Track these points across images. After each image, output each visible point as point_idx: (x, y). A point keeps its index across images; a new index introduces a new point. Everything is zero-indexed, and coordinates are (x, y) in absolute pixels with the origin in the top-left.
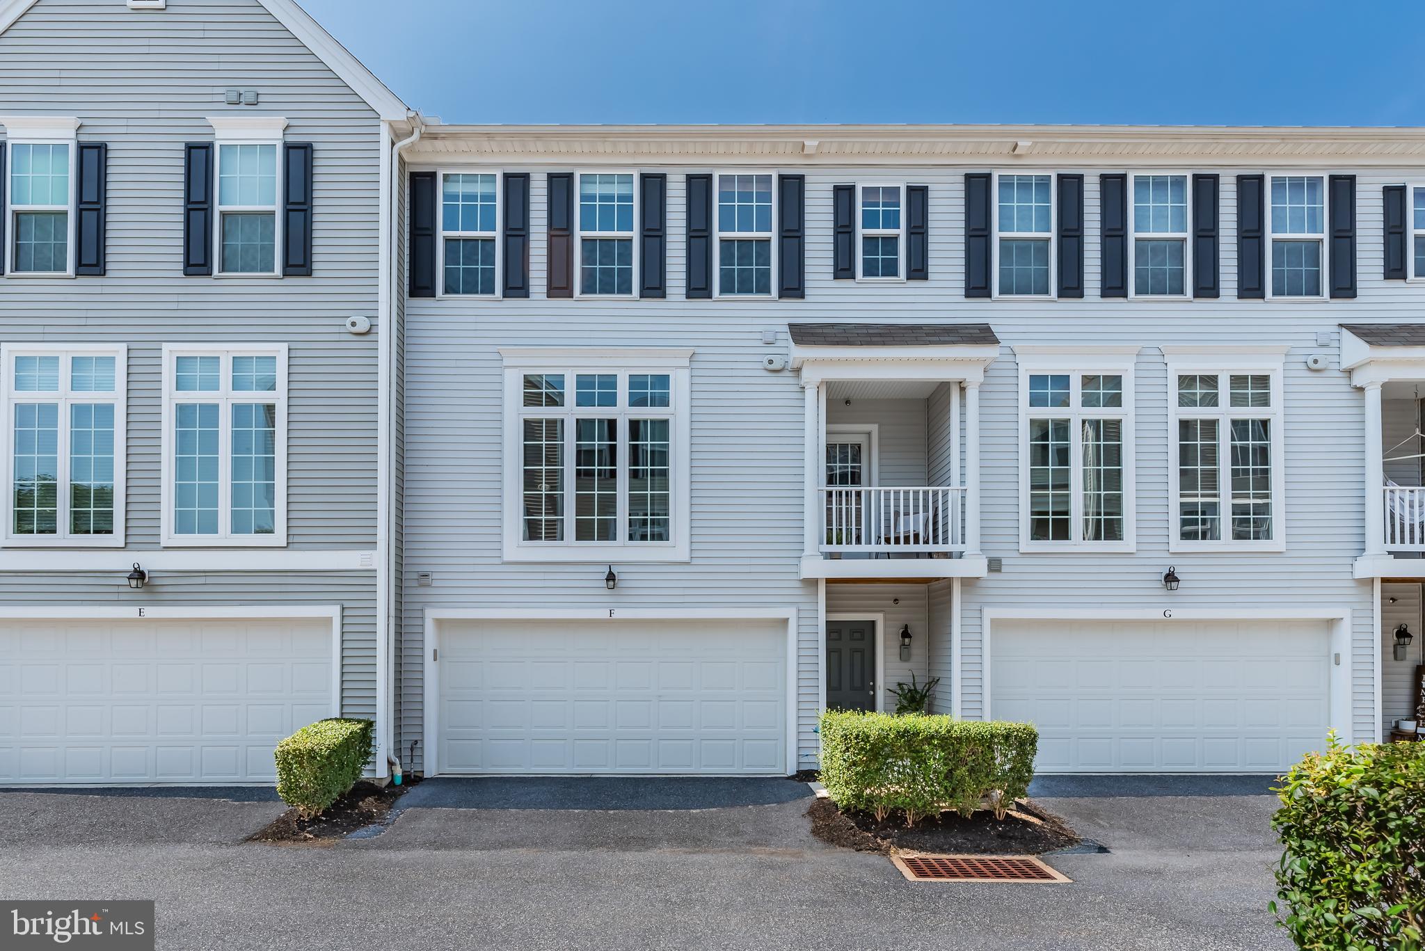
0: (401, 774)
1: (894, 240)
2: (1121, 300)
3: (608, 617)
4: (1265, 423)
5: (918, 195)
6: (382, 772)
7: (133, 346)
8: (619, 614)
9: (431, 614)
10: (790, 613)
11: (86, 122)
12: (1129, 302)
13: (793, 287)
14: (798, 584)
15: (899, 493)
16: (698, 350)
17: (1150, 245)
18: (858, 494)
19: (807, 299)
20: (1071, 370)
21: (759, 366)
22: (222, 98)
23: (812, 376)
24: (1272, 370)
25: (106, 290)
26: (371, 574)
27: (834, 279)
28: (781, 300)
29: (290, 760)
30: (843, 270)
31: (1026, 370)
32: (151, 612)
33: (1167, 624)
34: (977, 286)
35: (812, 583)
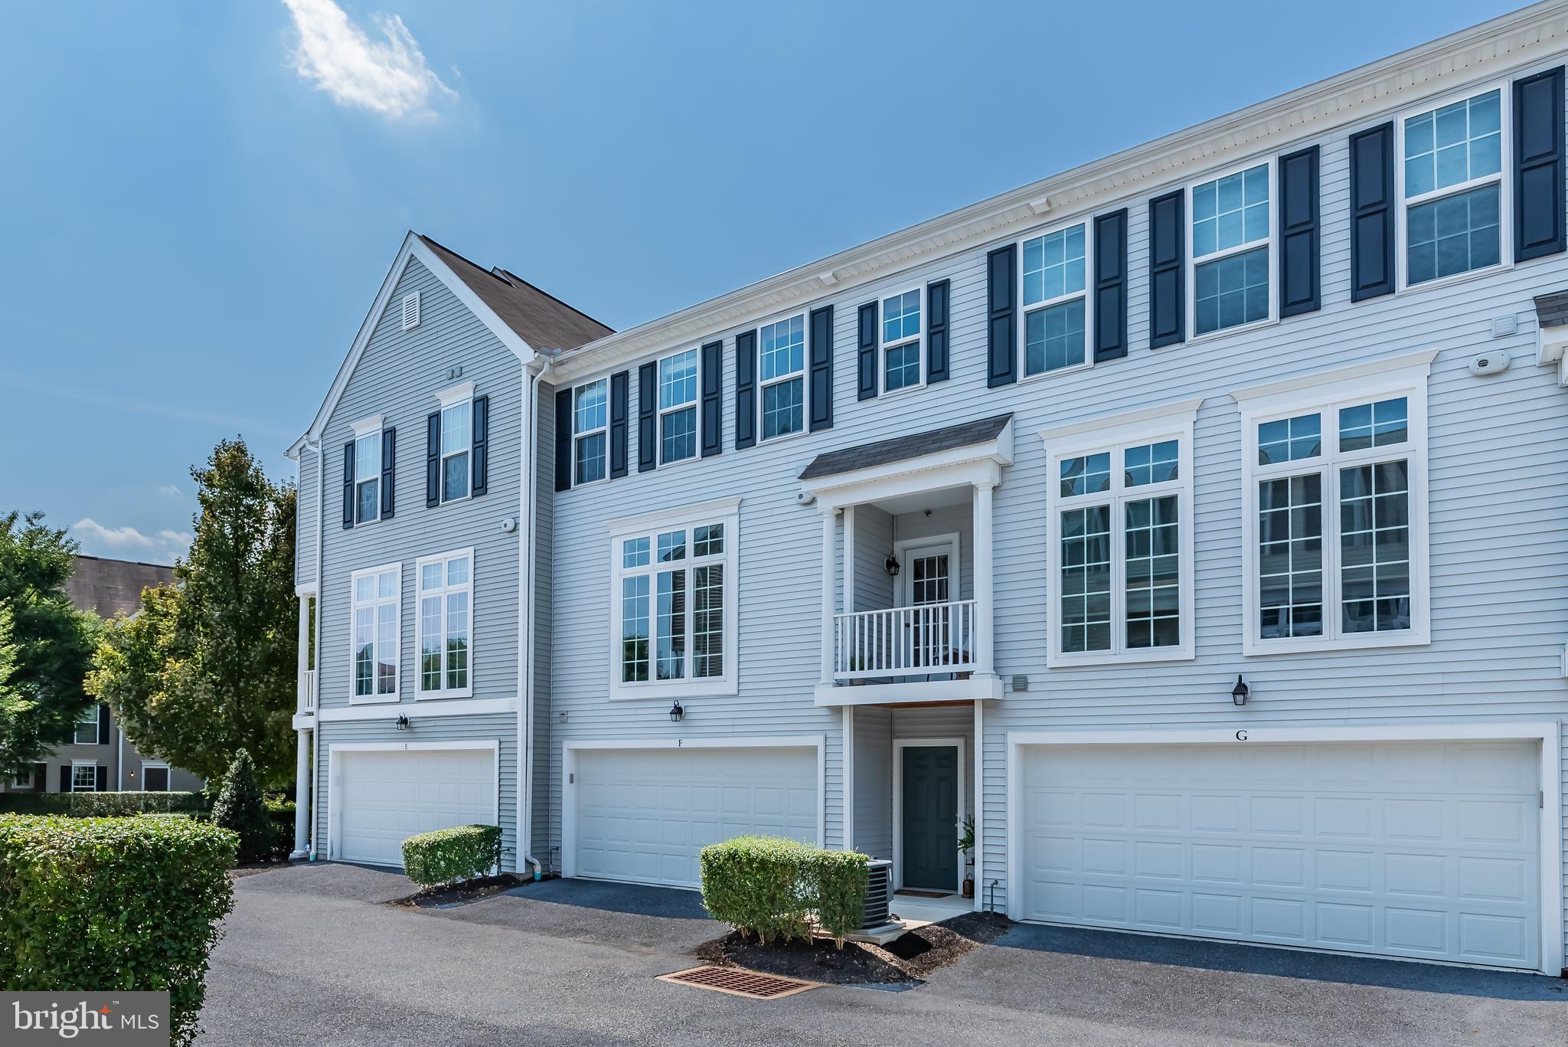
0: (540, 872)
1: (915, 346)
2: (1178, 346)
3: (678, 746)
4: (1402, 465)
5: (939, 292)
6: (520, 868)
7: (405, 562)
8: (687, 743)
9: (568, 745)
10: (817, 741)
11: (387, 415)
12: (1188, 346)
13: (822, 419)
14: (825, 712)
15: (968, 606)
16: (745, 496)
17: (1218, 267)
18: (946, 609)
19: (836, 427)
20: (1110, 446)
21: (793, 501)
22: (444, 377)
23: (827, 506)
24: (1410, 389)
25: (395, 526)
26: (513, 714)
27: (859, 400)
28: (812, 434)
29: (411, 850)
30: (866, 390)
31: (1056, 456)
32: (413, 746)
33: (1241, 749)
34: (1001, 373)
35: (837, 710)
